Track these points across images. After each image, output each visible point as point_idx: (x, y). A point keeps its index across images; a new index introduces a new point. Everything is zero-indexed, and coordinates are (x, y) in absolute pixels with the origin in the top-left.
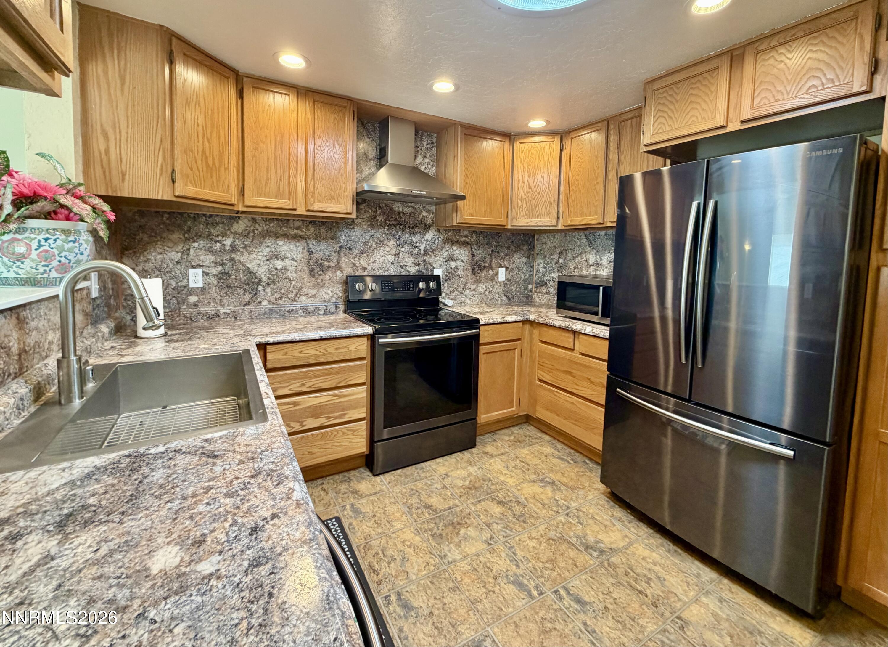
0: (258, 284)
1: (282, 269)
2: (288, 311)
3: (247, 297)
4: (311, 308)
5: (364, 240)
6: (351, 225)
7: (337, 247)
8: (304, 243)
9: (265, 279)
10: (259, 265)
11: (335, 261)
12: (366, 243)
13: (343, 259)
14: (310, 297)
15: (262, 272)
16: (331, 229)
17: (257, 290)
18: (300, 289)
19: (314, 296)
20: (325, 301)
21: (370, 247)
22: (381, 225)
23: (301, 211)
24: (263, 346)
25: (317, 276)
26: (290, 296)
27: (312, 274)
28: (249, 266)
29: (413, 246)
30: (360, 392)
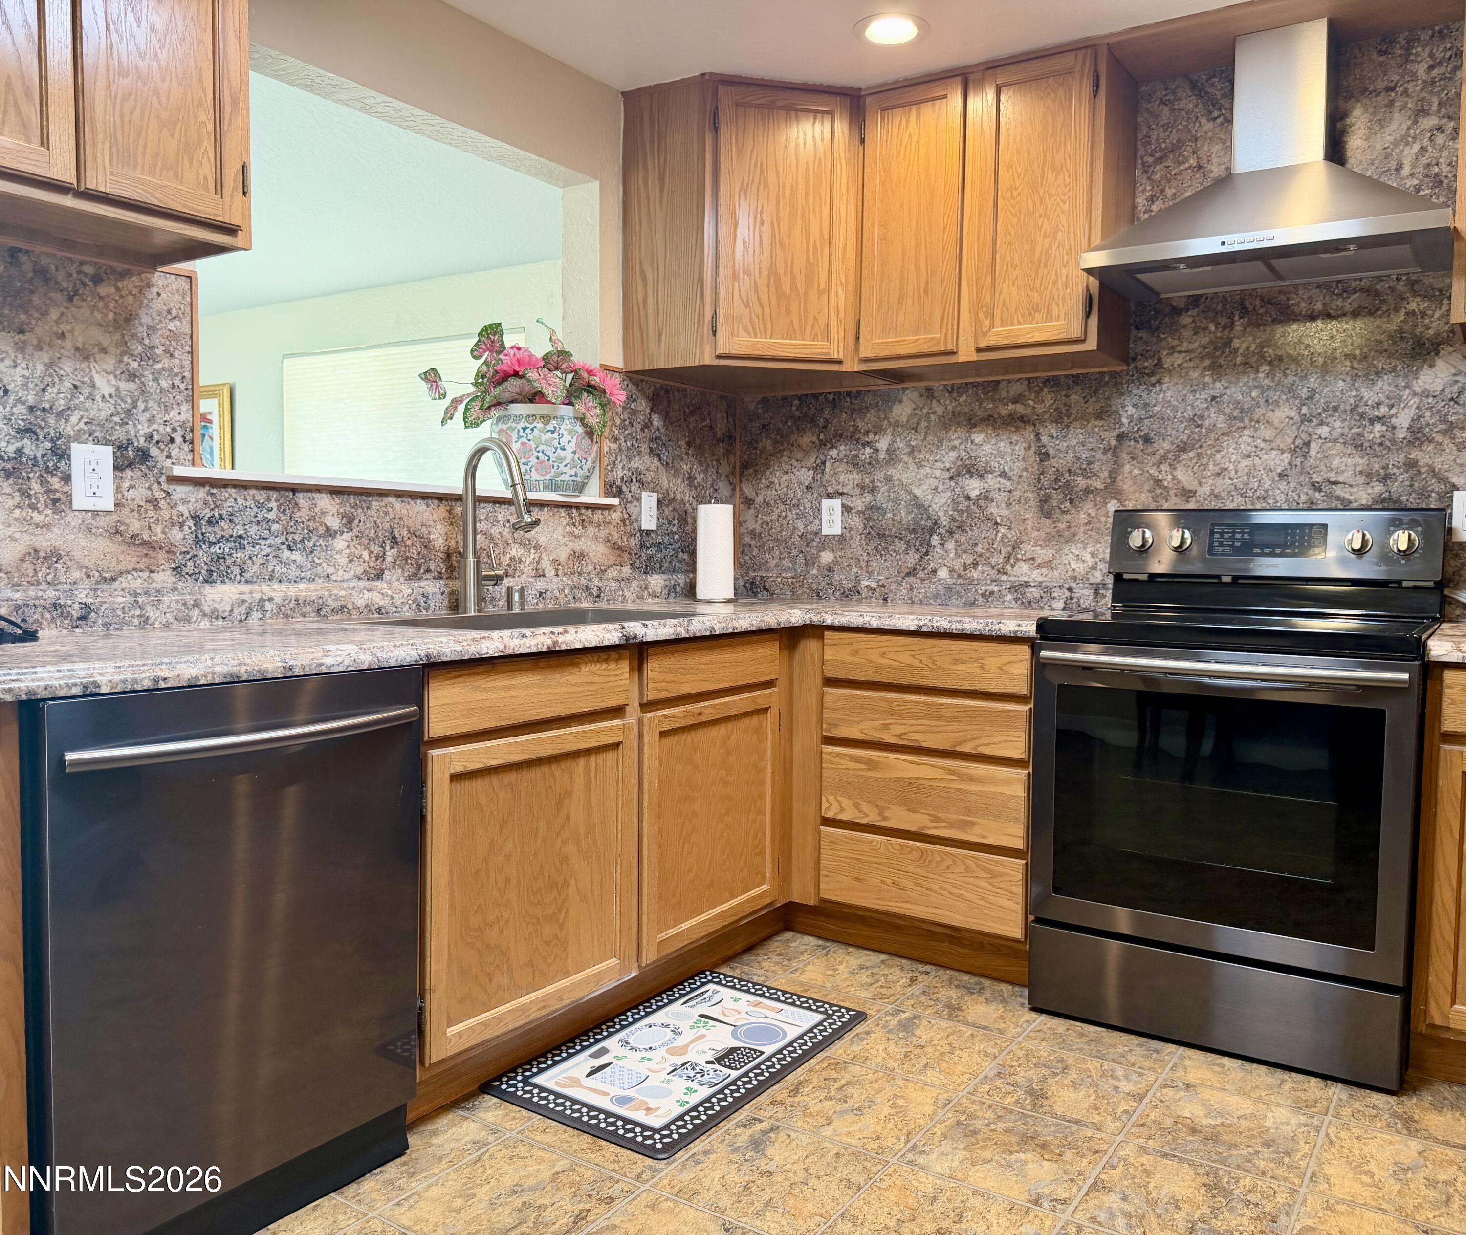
0: (932, 531)
1: (979, 497)
2: (983, 595)
3: (912, 558)
4: (1033, 593)
5: (1189, 413)
6: (1153, 374)
7: (1111, 437)
8: (1029, 434)
9: (944, 521)
10: (936, 489)
11: (1104, 474)
12: (1196, 421)
13: (1127, 468)
14: (1039, 566)
15: (940, 505)
16: (1095, 392)
17: (929, 545)
18: (1017, 546)
19: (1048, 564)
20: (1075, 578)
21: (1210, 430)
22: (1245, 364)
23: (967, 354)
24: (815, 631)
25: (1057, 514)
26: (993, 561)
27: (1045, 508)
28: (917, 492)
29: (1362, 416)
30: (1009, 782)
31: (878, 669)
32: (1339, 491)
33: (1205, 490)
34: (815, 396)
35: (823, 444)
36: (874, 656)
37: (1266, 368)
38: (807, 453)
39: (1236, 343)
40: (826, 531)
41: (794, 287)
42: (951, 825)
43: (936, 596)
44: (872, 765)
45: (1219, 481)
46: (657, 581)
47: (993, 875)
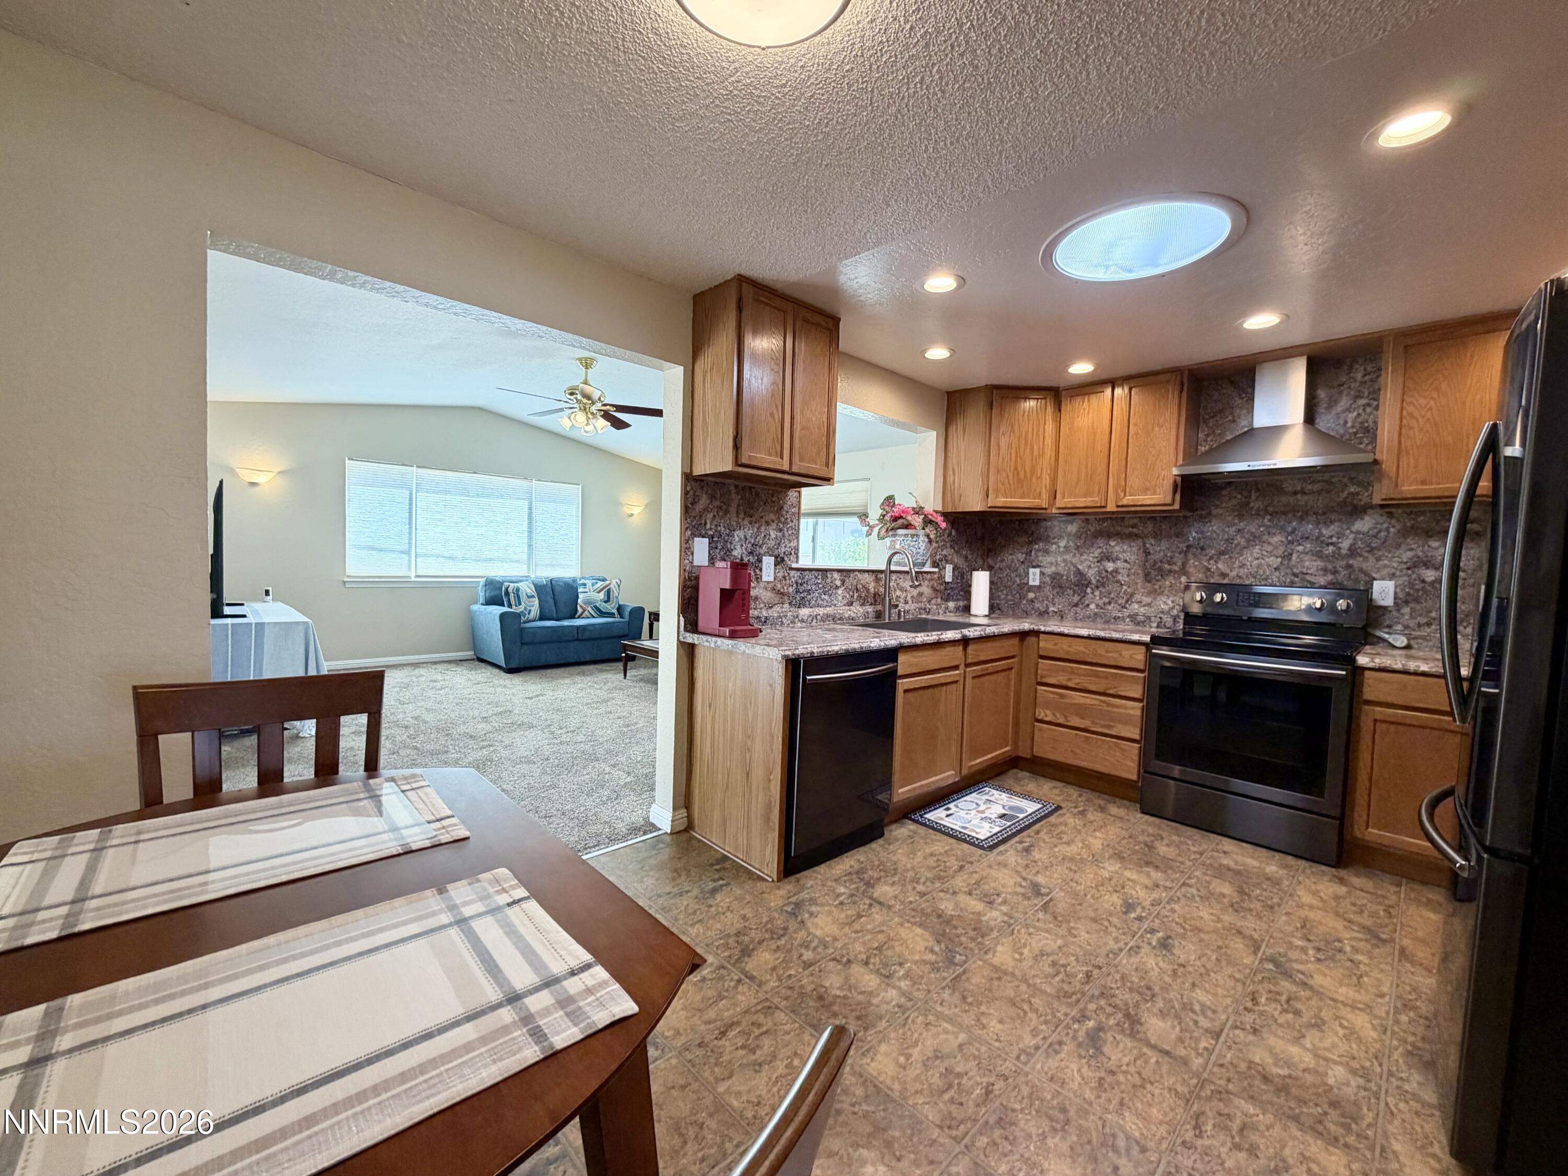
0: (1087, 586)
1: (1112, 571)
2: (1114, 618)
3: (1076, 598)
4: (1141, 618)
5: (1226, 537)
6: (1205, 518)
7: (1183, 546)
8: (1140, 542)
9: (1094, 581)
10: (1090, 566)
11: (1179, 564)
12: (1229, 541)
13: (1192, 561)
14: (1144, 606)
15: (1092, 574)
16: (1176, 525)
17: (1085, 592)
18: (1132, 595)
19: (1149, 605)
20: (1163, 612)
21: (1237, 546)
22: (1258, 515)
23: (1111, 507)
24: (1036, 633)
25: (1154, 581)
26: (1120, 602)
27: (1147, 578)
28: (1080, 567)
29: (1322, 542)
30: (1133, 708)
31: (1068, 653)
32: (1308, 578)
33: (1234, 573)
34: (1028, 520)
35: (1031, 542)
36: (1065, 647)
37: (1268, 517)
38: (1022, 546)
39: (1252, 505)
40: (1031, 583)
41: (1025, 476)
42: (1102, 726)
43: (1089, 617)
44: (1062, 696)
45: (1241, 570)
46: (951, 605)
47: (1124, 750)
